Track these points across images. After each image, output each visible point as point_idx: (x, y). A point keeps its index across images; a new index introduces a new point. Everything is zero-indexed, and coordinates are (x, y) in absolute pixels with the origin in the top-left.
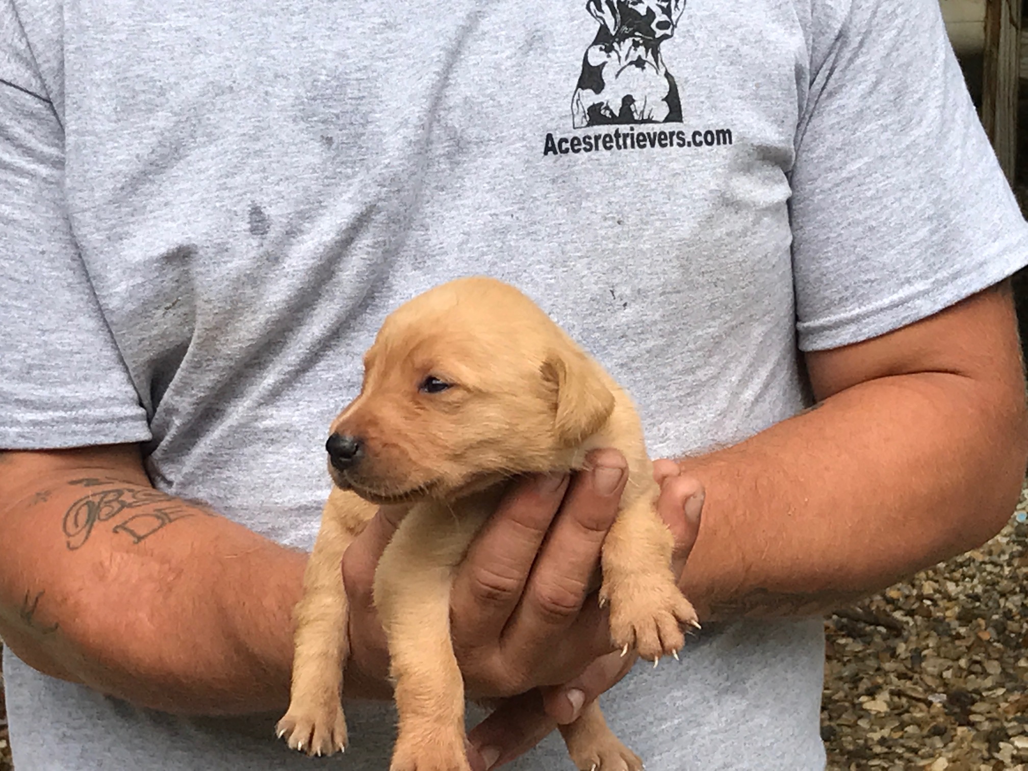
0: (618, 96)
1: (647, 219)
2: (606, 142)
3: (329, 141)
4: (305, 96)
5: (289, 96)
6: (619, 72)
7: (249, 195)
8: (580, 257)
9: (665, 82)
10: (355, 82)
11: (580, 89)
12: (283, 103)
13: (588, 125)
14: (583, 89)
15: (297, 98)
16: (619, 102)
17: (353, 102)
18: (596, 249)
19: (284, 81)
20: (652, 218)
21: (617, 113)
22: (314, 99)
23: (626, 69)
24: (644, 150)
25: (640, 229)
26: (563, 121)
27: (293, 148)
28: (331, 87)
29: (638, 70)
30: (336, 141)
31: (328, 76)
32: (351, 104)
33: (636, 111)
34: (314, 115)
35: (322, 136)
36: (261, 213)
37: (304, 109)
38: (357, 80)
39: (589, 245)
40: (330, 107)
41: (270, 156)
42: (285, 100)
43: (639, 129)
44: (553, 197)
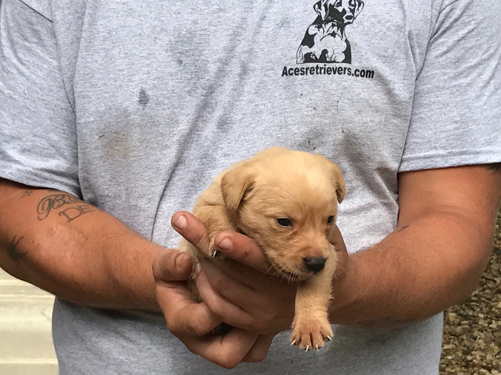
0: (320, 50)
1: (329, 108)
2: (312, 71)
3: (181, 62)
4: (173, 40)
5: (167, 40)
6: (322, 38)
7: (140, 84)
8: (295, 124)
9: (345, 44)
10: (198, 36)
11: (302, 45)
12: (163, 43)
13: (303, 63)
14: (304, 45)
15: (169, 41)
16: (320, 52)
17: (196, 45)
18: (303, 121)
19: (165, 33)
20: (331, 108)
21: (318, 57)
22: (177, 42)
23: (326, 37)
24: (330, 75)
25: (325, 113)
26: (292, 60)
27: (164, 64)
28: (187, 37)
29: (332, 38)
30: (184, 63)
31: (186, 31)
32: (195, 46)
33: (328, 57)
34: (176, 50)
35: (178, 60)
36: (145, 93)
37: (171, 47)
38: (200, 34)
39: (299, 119)
40: (184, 46)
41: (152, 67)
42: (164, 42)
43: (328, 65)
44: (283, 96)
